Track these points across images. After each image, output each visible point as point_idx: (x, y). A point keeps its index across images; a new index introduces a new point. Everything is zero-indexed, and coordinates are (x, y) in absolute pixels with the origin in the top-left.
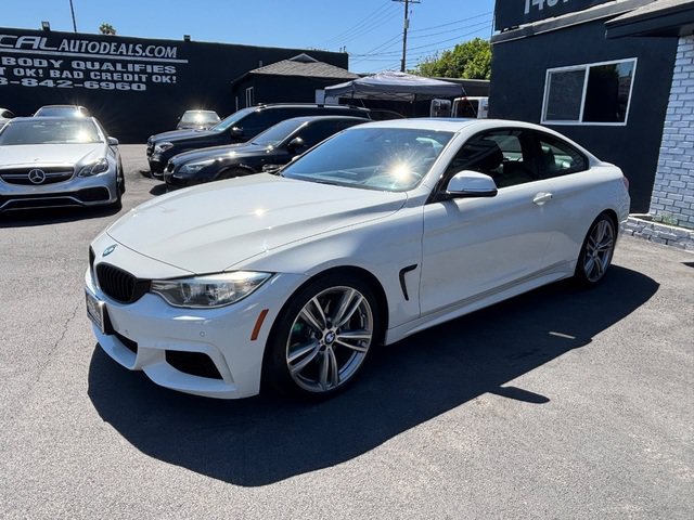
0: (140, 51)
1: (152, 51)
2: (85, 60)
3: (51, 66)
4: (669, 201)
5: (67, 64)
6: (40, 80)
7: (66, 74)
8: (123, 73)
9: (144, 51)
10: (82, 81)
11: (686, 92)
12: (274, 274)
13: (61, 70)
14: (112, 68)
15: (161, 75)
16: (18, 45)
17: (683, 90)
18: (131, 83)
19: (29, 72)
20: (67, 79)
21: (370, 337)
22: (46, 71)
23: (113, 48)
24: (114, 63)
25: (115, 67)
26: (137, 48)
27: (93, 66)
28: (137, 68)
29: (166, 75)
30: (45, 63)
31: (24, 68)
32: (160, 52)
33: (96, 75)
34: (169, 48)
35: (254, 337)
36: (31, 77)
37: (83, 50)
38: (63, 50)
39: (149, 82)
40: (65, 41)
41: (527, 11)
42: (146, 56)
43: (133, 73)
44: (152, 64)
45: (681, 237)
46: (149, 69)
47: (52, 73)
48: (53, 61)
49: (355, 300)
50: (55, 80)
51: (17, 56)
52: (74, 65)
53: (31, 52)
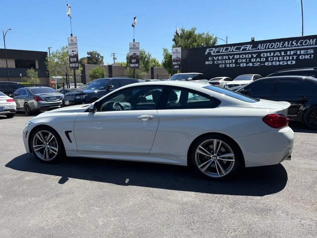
1: (301, 43)
2: (267, 52)
3: (252, 57)
6: (247, 63)
7: (258, 59)
8: (284, 56)
9: (297, 44)
10: (264, 62)
13: (256, 58)
14: (279, 55)
15: (305, 55)
16: (241, 50)
18: (287, 61)
19: (244, 61)
20: (258, 62)
22: (250, 59)
23: (281, 44)
24: (280, 52)
25: (281, 54)
26: (294, 43)
27: (270, 55)
28: (292, 53)
29: (308, 54)
30: (250, 56)
31: (242, 59)
32: (306, 43)
33: (271, 59)
34: (311, 40)
36: (244, 62)
37: (267, 48)
38: (258, 49)
39: (297, 59)
40: (260, 45)
42: (298, 46)
43: (289, 56)
44: (300, 50)
46: (298, 53)
47: (252, 60)
48: (253, 55)
50: (253, 63)
51: (240, 54)
52: (262, 55)
53: (245, 52)
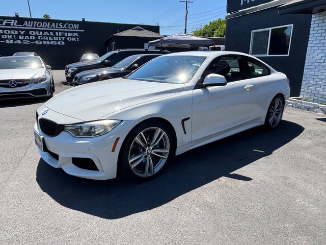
0: (62, 26)
1: (67, 26)
2: (35, 30)
3: (19, 34)
4: (309, 91)
5: (27, 33)
6: (14, 40)
7: (27, 37)
8: (53, 36)
9: (63, 26)
10: (34, 41)
11: (316, 40)
12: (122, 121)
13: (24, 35)
14: (48, 34)
15: (71, 37)
16: (4, 24)
17: (315, 38)
18: (57, 41)
19: (9, 37)
20: (27, 39)
21: (168, 151)
22: (17, 36)
23: (49, 25)
24: (49, 32)
25: (50, 34)
26: (60, 25)
27: (39, 33)
28: (60, 34)
29: (74, 37)
30: (16, 32)
31: (7, 35)
32: (71, 26)
33: (41, 38)
34: (75, 25)
35: (113, 151)
36: (10, 39)
37: (35, 26)
38: (25, 26)
39: (66, 41)
40: (26, 22)
41: (242, 4)
42: (65, 28)
43: (58, 36)
44: (67, 32)
45: (315, 107)
46: (66, 34)
47: (20, 37)
48: (20, 31)
49: (161, 134)
50: (21, 40)
51: (3, 29)
52: (30, 33)
53: (10, 27)
